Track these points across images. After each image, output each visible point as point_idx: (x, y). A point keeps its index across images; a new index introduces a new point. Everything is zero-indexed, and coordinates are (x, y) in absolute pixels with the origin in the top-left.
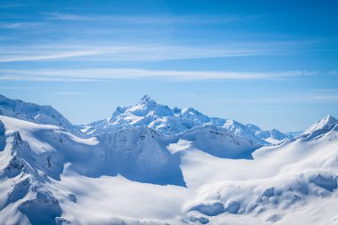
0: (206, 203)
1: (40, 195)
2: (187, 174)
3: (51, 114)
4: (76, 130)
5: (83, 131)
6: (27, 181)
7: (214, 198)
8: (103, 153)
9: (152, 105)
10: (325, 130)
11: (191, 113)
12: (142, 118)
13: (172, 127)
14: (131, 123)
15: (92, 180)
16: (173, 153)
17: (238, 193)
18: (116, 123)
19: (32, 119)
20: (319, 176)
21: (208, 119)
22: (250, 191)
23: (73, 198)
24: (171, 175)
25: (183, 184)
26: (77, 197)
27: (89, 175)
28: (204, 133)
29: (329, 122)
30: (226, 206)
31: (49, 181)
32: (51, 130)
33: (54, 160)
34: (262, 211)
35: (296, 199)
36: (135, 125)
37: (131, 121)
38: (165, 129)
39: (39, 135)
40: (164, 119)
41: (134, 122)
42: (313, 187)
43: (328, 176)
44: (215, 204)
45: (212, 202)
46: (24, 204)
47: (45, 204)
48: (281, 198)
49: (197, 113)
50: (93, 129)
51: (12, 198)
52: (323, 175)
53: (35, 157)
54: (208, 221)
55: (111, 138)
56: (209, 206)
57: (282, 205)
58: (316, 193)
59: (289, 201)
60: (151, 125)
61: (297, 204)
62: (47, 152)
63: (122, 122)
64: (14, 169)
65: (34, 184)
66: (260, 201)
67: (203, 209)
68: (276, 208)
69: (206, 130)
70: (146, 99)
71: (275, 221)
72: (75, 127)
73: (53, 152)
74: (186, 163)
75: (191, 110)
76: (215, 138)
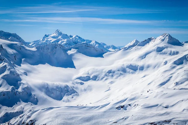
0: (83, 76)
1: (11, 72)
2: (76, 63)
4: (27, 44)
5: (30, 45)
6: (5, 66)
7: (86, 74)
8: (39, 54)
9: (60, 34)
10: (133, 46)
11: (77, 37)
12: (56, 39)
13: (69, 44)
14: (51, 42)
16: (69, 55)
17: (97, 72)
18: (44, 41)
20: (131, 65)
21: (84, 40)
22: (102, 71)
23: (26, 74)
24: (69, 64)
25: (74, 67)
26: (27, 73)
28: (82, 46)
29: (136, 42)
30: (91, 77)
31: (16, 67)
32: (16, 44)
33: (18, 57)
34: (106, 79)
35: (121, 74)
36: (53, 42)
37: (51, 41)
38: (66, 44)
39: (11, 46)
40: (65, 40)
41: (52, 41)
42: (128, 70)
43: (134, 65)
44: (87, 77)
45: (85, 76)
46: (4, 76)
47: (14, 76)
48: (114, 74)
49: (80, 38)
50: (34, 44)
52: (132, 64)
53: (9, 56)
54: (83, 84)
55: (42, 48)
56: (84, 77)
57: (115, 77)
58: (129, 72)
59: (118, 75)
60: (59, 43)
61: (121, 77)
62: (14, 54)
63: (47, 41)
65: (8, 67)
66: (106, 75)
67: (81, 78)
68: (112, 78)
69: (83, 45)
70: (58, 31)
71: (112, 84)
72: (26, 43)
73: (17, 54)
74: (75, 59)
75: (77, 36)
76: (87, 48)
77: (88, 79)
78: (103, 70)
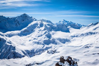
1: (48, 33)
3: (50, 22)
4: (53, 24)
8: (57, 28)
9: (65, 21)
10: (91, 25)
15: (55, 32)
16: (68, 28)
17: (77, 34)
19: (47, 22)
21: (73, 23)
23: (53, 34)
24: (68, 31)
25: (70, 32)
27: (55, 31)
31: (50, 32)
32: (50, 24)
33: (50, 28)
34: (81, 37)
35: (86, 35)
36: (62, 24)
39: (48, 25)
40: (67, 23)
42: (89, 34)
45: (73, 35)
46: (46, 35)
47: (49, 35)
50: (56, 24)
51: (44, 34)
52: (91, 32)
53: (48, 28)
54: (73, 38)
55: (59, 25)
57: (84, 36)
58: (89, 35)
60: (64, 24)
63: (60, 23)
64: (45, 29)
65: (47, 32)
66: (81, 35)
70: (64, 20)
71: (83, 38)
74: (70, 29)
75: (71, 22)
76: (74, 26)
77: (74, 36)
78: (79, 34)
